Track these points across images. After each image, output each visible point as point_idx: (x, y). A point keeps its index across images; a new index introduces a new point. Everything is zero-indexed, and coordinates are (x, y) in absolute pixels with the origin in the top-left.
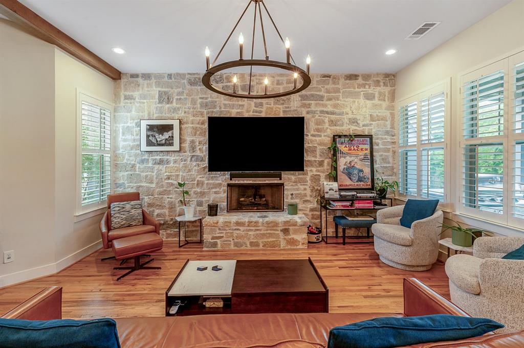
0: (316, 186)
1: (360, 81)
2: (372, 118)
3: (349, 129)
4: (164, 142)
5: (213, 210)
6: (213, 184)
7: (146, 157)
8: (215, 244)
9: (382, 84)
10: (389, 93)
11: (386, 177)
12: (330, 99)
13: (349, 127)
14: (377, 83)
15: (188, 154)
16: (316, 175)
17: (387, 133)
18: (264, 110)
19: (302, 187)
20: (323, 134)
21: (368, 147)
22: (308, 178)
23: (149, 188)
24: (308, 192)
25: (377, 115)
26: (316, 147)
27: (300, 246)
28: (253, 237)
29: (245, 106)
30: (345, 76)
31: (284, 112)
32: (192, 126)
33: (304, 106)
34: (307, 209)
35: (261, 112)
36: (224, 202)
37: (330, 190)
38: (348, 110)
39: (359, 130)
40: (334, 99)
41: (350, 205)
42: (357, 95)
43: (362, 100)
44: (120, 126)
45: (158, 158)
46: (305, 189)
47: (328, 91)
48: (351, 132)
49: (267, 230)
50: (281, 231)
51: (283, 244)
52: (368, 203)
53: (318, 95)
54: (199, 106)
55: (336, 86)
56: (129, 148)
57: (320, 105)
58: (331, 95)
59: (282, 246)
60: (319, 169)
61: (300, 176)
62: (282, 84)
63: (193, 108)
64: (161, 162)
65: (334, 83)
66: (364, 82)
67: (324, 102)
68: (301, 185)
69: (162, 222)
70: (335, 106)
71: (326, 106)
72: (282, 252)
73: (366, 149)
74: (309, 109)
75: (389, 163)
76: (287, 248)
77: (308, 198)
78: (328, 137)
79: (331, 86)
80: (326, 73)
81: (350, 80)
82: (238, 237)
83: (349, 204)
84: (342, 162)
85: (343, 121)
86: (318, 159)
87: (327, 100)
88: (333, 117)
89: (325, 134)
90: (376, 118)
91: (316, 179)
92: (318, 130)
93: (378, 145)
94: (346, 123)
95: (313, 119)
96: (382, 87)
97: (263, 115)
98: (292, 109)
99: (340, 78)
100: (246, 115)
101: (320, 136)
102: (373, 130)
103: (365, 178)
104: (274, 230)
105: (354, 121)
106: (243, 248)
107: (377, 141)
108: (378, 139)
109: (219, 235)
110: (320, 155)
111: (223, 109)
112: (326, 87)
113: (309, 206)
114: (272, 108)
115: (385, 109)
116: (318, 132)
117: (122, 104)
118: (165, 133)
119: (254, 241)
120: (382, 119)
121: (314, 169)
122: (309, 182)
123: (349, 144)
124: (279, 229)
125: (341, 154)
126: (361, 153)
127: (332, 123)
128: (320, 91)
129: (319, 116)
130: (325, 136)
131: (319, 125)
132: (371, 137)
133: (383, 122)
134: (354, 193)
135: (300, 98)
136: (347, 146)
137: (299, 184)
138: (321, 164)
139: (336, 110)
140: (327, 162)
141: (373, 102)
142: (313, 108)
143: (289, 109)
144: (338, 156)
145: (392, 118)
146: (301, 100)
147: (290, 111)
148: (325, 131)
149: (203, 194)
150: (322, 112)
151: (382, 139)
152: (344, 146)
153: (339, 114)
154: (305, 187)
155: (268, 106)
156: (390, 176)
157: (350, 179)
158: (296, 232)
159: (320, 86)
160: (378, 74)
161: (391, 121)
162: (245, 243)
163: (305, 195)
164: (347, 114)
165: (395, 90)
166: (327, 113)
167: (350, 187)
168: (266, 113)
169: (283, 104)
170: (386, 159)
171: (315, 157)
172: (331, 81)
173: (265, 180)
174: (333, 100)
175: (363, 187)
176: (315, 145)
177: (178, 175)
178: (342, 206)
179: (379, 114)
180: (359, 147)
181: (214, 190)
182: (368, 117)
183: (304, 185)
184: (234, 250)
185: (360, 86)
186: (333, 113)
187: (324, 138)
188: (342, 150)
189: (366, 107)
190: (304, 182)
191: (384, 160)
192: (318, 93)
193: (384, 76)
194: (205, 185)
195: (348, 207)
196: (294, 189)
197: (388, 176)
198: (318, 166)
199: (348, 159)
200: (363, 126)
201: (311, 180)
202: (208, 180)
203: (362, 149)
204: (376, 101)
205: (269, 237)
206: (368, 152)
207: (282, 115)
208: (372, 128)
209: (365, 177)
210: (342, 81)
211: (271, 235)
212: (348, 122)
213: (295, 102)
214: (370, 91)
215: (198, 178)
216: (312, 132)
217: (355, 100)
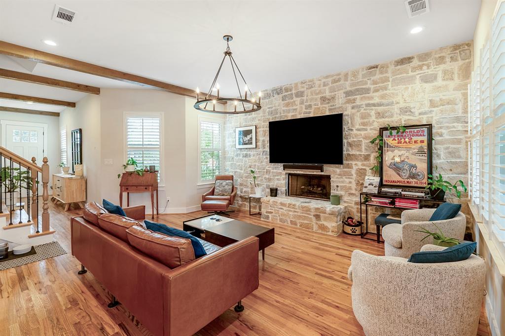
0: (361, 180)
1: (415, 62)
2: (432, 104)
3: (401, 119)
4: (247, 142)
5: (274, 192)
6: (277, 173)
7: (239, 152)
8: (268, 217)
9: (448, 60)
10: (460, 69)
11: (455, 175)
12: (376, 91)
13: (401, 117)
14: (441, 60)
15: (261, 150)
16: (361, 169)
17: (457, 119)
18: (312, 110)
19: (347, 180)
20: (369, 128)
21: (425, 138)
22: (353, 172)
23: (240, 173)
24: (354, 186)
25: (441, 100)
26: (361, 141)
27: (330, 233)
28: (292, 217)
29: (298, 110)
30: (396, 62)
31: (330, 110)
32: (263, 129)
33: (349, 102)
34: (352, 202)
35: (310, 113)
36: (283, 187)
37: (369, 185)
38: (399, 98)
39: (414, 120)
40: (382, 89)
41: (389, 203)
42: (411, 80)
43: (418, 85)
44: (227, 133)
45: (245, 153)
46: (350, 182)
47: (375, 83)
48: (403, 123)
49: (303, 213)
50: (314, 216)
51: (315, 228)
52: (412, 203)
53: (364, 88)
54: (267, 114)
55: (384, 75)
56: (231, 147)
57: (365, 98)
58: (378, 85)
59: (314, 229)
60: (365, 163)
61: (345, 170)
62: (328, 84)
63: (264, 116)
64: (246, 156)
65: (381, 73)
66: (421, 63)
67: (371, 94)
68: (346, 178)
69: (247, 197)
70: (383, 97)
71: (372, 98)
72: (314, 235)
73: (422, 142)
74: (354, 104)
75: (459, 157)
76: (318, 231)
77: (353, 192)
78: (375, 130)
79: (379, 77)
80: (372, 64)
81: (401, 65)
82: (283, 215)
83: (388, 201)
84: (389, 157)
85: (393, 111)
86: (364, 153)
87: (373, 92)
88: (380, 109)
89: (372, 127)
90: (439, 104)
91: (362, 173)
92: (363, 124)
93: (441, 135)
94: (397, 114)
95: (358, 114)
96: (448, 63)
97: (311, 115)
98: (337, 106)
99: (390, 65)
100: (299, 117)
101: (366, 130)
102: (434, 118)
103: (418, 175)
104: (308, 214)
105: (406, 110)
106: (286, 224)
107: (440, 131)
108: (441, 128)
109: (270, 210)
110: (366, 149)
111: (282, 115)
112: (372, 78)
113: (354, 199)
114: (319, 108)
115: (454, 90)
116: (364, 126)
117: (228, 119)
118: (248, 136)
119: (293, 220)
120: (448, 103)
121: (359, 163)
122: (355, 175)
123: (398, 136)
124: (312, 214)
125: (388, 147)
126: (414, 146)
127: (379, 115)
128: (366, 83)
129: (365, 110)
130: (371, 129)
131: (365, 119)
132: (430, 127)
133: (450, 106)
134: (399, 190)
135: (345, 95)
136: (396, 138)
137: (344, 177)
138: (367, 158)
139: (384, 101)
140: (374, 155)
141: (435, 83)
142: (358, 103)
143: (334, 107)
144: (385, 150)
145: (465, 99)
146: (346, 97)
147: (335, 108)
148: (371, 124)
149: (270, 180)
150: (368, 105)
151: (448, 127)
152: (392, 139)
153: (388, 105)
154: (350, 180)
155: (316, 106)
156: (461, 174)
157: (399, 175)
158: (326, 219)
159: (365, 79)
160: (441, 49)
161: (464, 104)
162: (287, 220)
163: (350, 188)
164: (398, 103)
165: (470, 63)
166: (374, 105)
167: (398, 184)
168: (314, 113)
169: (329, 103)
170: (454, 153)
171: (360, 151)
172: (378, 72)
173: (313, 172)
174: (381, 91)
175: (416, 185)
176: (360, 139)
177: (255, 165)
178: (379, 202)
179: (444, 98)
180: (411, 139)
181: (277, 177)
182: (427, 104)
183: (349, 178)
184: (279, 224)
185: (414, 69)
186: (380, 105)
187: (370, 131)
188: (389, 144)
189: (424, 92)
190: (349, 175)
191: (452, 153)
192: (364, 87)
193: (452, 49)
194: (271, 173)
195: (387, 204)
196: (339, 182)
197: (459, 174)
198: (363, 159)
199: (397, 152)
200: (420, 114)
201: (357, 174)
202: (273, 169)
203: (416, 142)
204: (440, 82)
205: (304, 219)
206: (425, 144)
207: (327, 113)
208: (434, 115)
209: (419, 173)
210: (392, 68)
211: (305, 218)
212: (399, 112)
213: (340, 100)
214: (430, 72)
215: (267, 168)
216: (357, 127)
217: (408, 86)
